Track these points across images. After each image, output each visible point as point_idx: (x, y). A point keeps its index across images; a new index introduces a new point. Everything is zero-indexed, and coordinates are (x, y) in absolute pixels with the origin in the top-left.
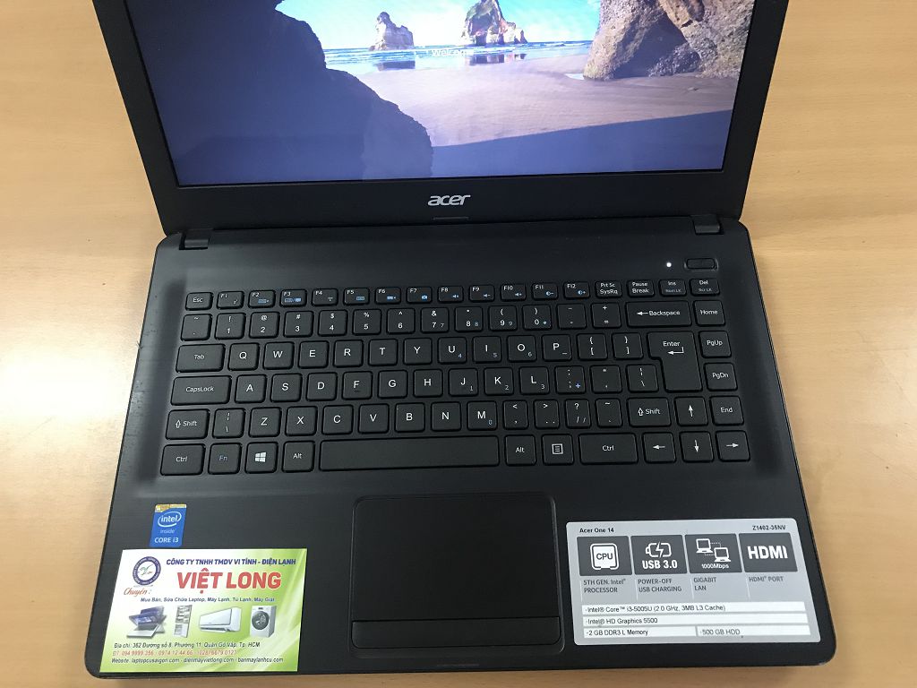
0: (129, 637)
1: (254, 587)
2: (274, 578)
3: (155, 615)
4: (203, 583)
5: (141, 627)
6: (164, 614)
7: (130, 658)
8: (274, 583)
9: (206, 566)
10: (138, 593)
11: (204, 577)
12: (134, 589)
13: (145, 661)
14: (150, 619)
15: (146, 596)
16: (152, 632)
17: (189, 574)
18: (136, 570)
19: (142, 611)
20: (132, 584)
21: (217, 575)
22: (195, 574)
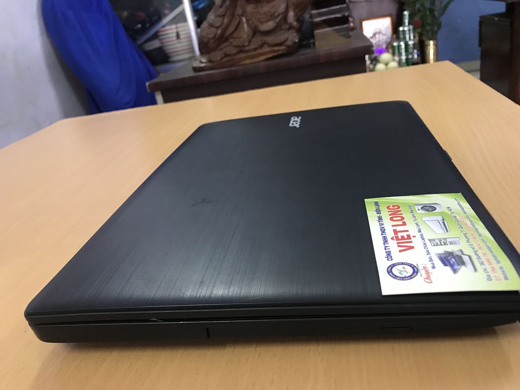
0: (475, 270)
1: (402, 214)
2: (391, 207)
3: (446, 258)
4: (406, 237)
5: (463, 263)
6: (442, 252)
7: (497, 266)
8: (396, 207)
9: (389, 239)
10: (427, 272)
11: (400, 238)
12: (424, 275)
13: (495, 257)
14: (451, 260)
15: (429, 266)
16: (463, 256)
17: (399, 246)
18: (403, 279)
19: (445, 265)
20: (418, 278)
21: (396, 232)
22: (397, 243)
